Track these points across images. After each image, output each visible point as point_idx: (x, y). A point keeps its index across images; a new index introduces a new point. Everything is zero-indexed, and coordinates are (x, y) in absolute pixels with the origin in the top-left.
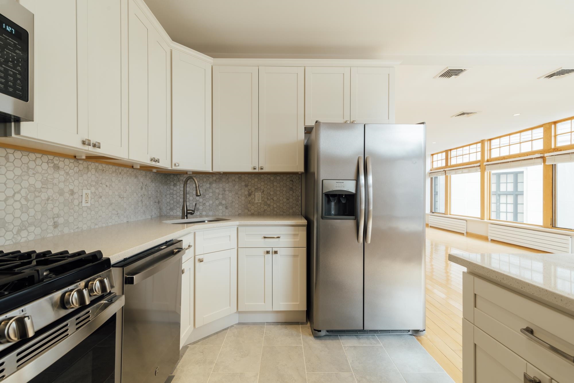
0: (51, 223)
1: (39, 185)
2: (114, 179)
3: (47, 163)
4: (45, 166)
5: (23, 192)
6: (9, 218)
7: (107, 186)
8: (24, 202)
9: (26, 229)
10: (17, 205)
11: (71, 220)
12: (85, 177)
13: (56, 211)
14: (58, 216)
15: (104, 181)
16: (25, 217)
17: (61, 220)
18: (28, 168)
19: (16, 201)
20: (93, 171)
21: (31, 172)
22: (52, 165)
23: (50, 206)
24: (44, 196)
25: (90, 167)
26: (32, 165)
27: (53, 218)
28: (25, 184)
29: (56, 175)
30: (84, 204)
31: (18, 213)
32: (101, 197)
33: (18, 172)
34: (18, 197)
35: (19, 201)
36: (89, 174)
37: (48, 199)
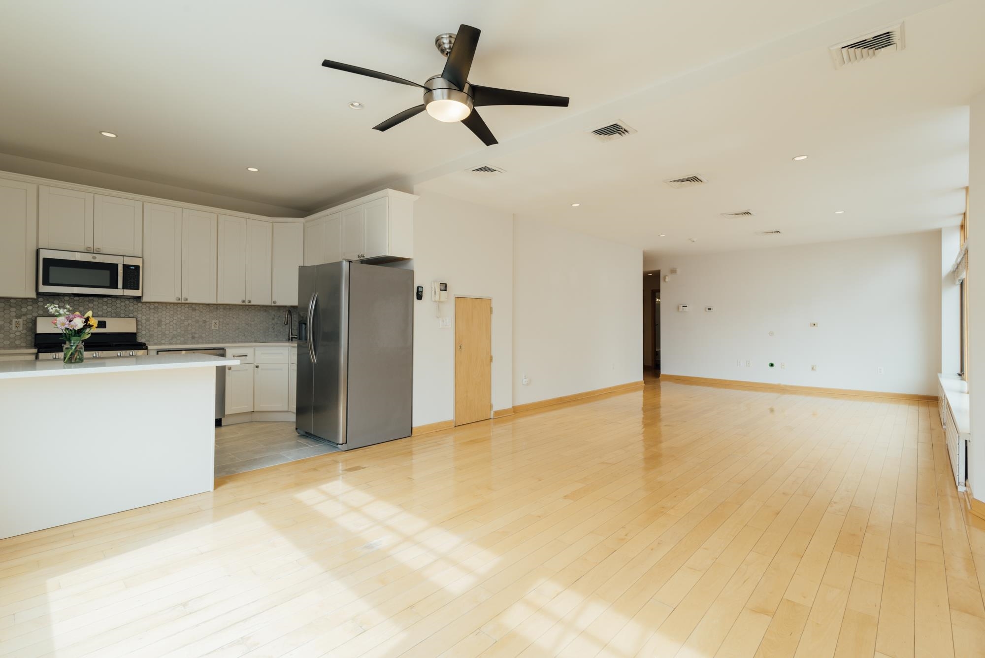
0: (190, 336)
1: (183, 318)
2: (241, 314)
3: (188, 308)
4: (187, 309)
5: (174, 322)
6: (167, 332)
7: (234, 318)
8: (174, 326)
9: (176, 338)
10: (171, 327)
11: (204, 335)
12: (215, 313)
13: (193, 330)
14: (195, 333)
15: (231, 315)
16: (175, 332)
17: (197, 336)
18: (177, 311)
19: (170, 325)
20: (221, 310)
21: (178, 313)
22: (191, 308)
23: (190, 328)
24: (186, 323)
25: (219, 308)
26: (179, 309)
27: (192, 334)
28: (175, 318)
29: (194, 313)
30: (213, 328)
31: (171, 331)
32: (228, 324)
33: (172, 313)
34: (172, 323)
35: (172, 325)
36: (218, 311)
37: (188, 325)
